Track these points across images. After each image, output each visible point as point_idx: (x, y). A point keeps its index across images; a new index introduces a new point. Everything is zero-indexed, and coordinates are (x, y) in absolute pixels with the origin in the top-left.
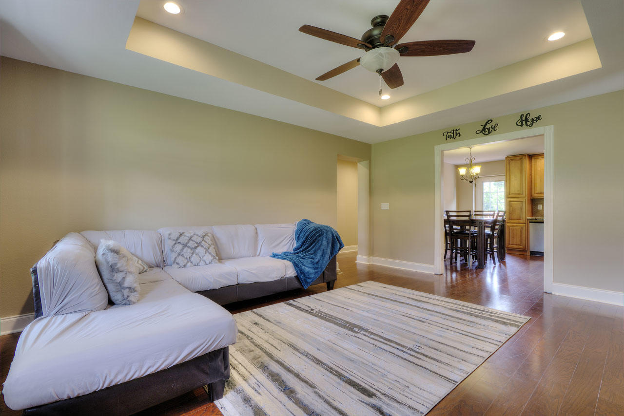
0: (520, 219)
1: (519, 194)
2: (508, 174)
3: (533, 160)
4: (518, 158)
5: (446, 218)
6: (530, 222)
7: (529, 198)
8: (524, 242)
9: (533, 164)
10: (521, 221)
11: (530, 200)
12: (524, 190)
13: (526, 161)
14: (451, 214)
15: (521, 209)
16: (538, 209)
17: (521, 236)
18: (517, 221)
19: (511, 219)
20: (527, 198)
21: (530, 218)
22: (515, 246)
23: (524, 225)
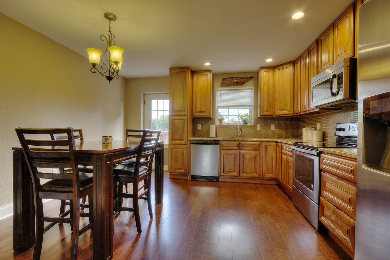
0: (182, 140)
1: (182, 111)
2: (171, 88)
3: (195, 77)
4: (181, 71)
5: (19, 145)
6: (192, 143)
7: (191, 117)
8: (185, 166)
9: (194, 80)
10: (183, 142)
11: (191, 119)
12: (186, 107)
13: (189, 75)
14: (28, 137)
15: (184, 128)
16: (198, 129)
17: (183, 158)
18: (179, 142)
19: (174, 140)
20: (188, 116)
21: (191, 138)
22: (178, 171)
23: (186, 146)
